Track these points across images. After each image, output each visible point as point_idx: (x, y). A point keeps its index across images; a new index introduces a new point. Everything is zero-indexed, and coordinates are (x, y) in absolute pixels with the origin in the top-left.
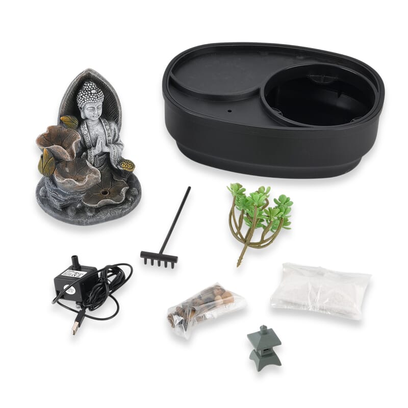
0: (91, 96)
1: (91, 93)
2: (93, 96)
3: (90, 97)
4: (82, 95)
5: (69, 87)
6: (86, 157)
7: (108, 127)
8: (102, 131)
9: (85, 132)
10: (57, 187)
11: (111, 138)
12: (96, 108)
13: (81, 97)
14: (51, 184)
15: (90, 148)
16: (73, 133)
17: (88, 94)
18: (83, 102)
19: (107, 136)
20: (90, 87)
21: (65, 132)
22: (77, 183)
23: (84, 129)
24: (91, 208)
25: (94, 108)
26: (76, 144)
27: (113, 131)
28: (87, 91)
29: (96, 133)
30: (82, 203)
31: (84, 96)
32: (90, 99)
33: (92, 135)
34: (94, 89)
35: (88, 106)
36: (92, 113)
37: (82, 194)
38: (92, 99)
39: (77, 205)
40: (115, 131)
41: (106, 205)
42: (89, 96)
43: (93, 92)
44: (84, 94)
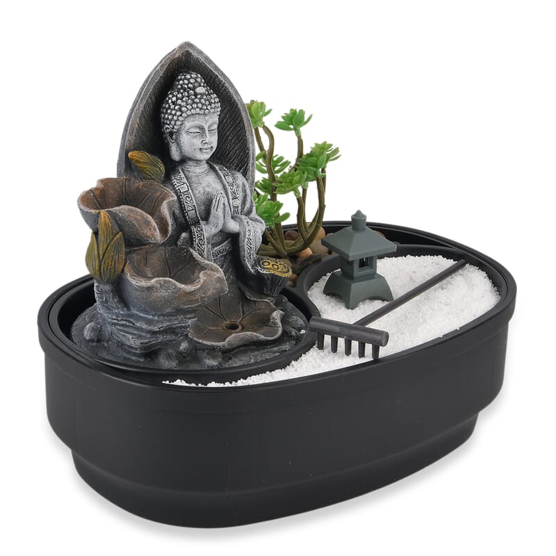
0: (197, 100)
1: (196, 95)
2: (200, 99)
3: (194, 103)
4: (174, 99)
5: (144, 85)
6: (191, 241)
7: (230, 180)
8: (219, 187)
9: (184, 188)
10: (129, 309)
11: (238, 202)
12: (207, 130)
13: (174, 103)
14: (113, 301)
15: (197, 223)
16: (157, 190)
17: (188, 97)
18: (178, 113)
19: (231, 197)
20: (192, 81)
21: (138, 188)
22: (183, 286)
23: (179, 181)
24: (213, 349)
25: (202, 128)
26: (170, 207)
27: (240, 189)
28: (185, 90)
29: (207, 189)
30: (191, 341)
31: (179, 102)
32: (195, 106)
33: (198, 195)
34: (200, 86)
35: (188, 124)
36: (197, 142)
37: (190, 318)
38: (200, 105)
39: (179, 344)
40: (245, 191)
41: (244, 345)
42: (193, 100)
43: (199, 90)
44: (180, 96)
